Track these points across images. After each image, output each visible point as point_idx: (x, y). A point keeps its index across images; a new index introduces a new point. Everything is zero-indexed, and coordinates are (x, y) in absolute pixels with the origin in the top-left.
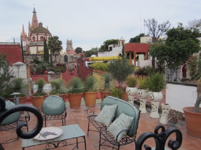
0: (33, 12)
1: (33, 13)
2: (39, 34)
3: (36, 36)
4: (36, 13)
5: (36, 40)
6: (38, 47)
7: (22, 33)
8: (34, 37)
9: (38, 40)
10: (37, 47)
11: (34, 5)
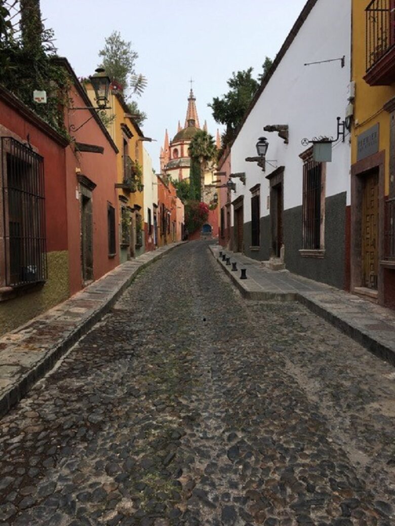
0: (189, 100)
1: (188, 102)
2: (185, 142)
3: (179, 148)
4: (195, 99)
5: (179, 155)
6: (183, 169)
7: (163, 148)
8: (176, 151)
9: (182, 156)
10: (181, 170)
11: (191, 81)
